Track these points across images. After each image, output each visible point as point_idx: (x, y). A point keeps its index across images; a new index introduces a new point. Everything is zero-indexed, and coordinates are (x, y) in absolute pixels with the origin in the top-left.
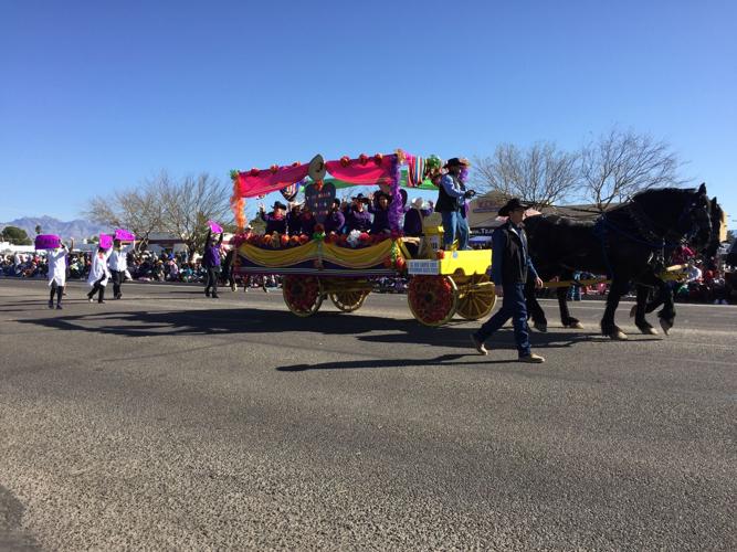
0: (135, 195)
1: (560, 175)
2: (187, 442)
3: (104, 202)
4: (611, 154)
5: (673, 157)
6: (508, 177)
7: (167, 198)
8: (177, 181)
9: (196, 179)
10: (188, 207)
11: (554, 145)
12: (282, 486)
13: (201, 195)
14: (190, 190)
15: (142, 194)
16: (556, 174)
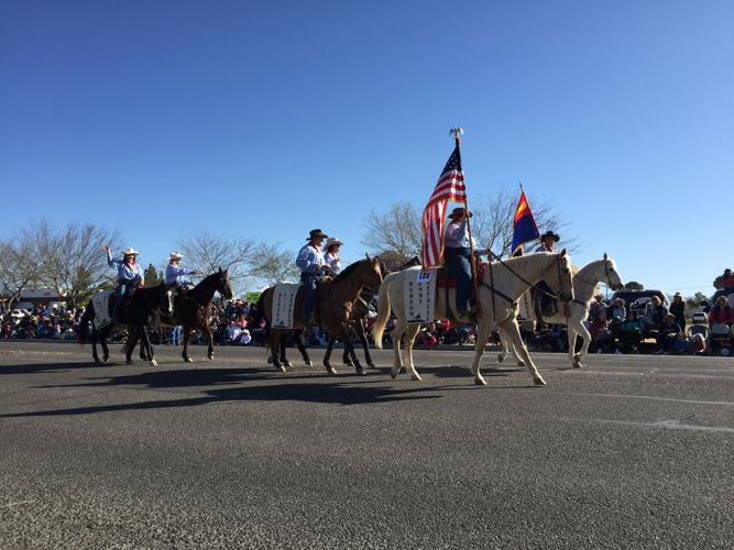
0: (8, 247)
2: (59, 490)
4: (499, 215)
5: (555, 220)
7: (44, 250)
8: (58, 231)
9: (80, 231)
10: (68, 259)
12: (184, 532)
14: (72, 243)
15: (17, 246)
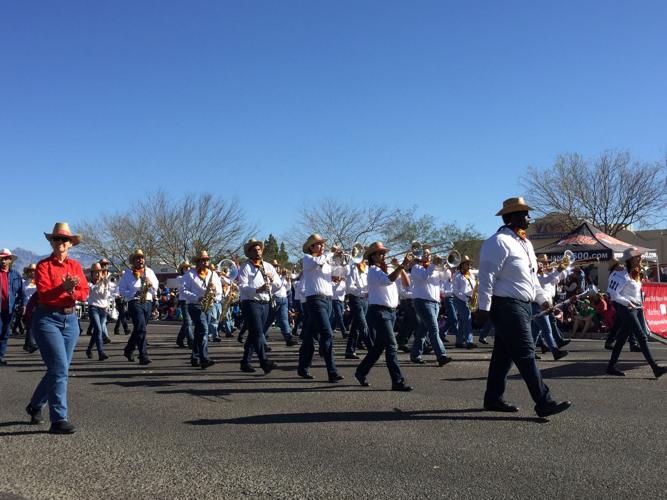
1: (638, 191)
3: (90, 229)
6: (572, 194)
11: (628, 154)
13: (202, 219)
16: (632, 188)
